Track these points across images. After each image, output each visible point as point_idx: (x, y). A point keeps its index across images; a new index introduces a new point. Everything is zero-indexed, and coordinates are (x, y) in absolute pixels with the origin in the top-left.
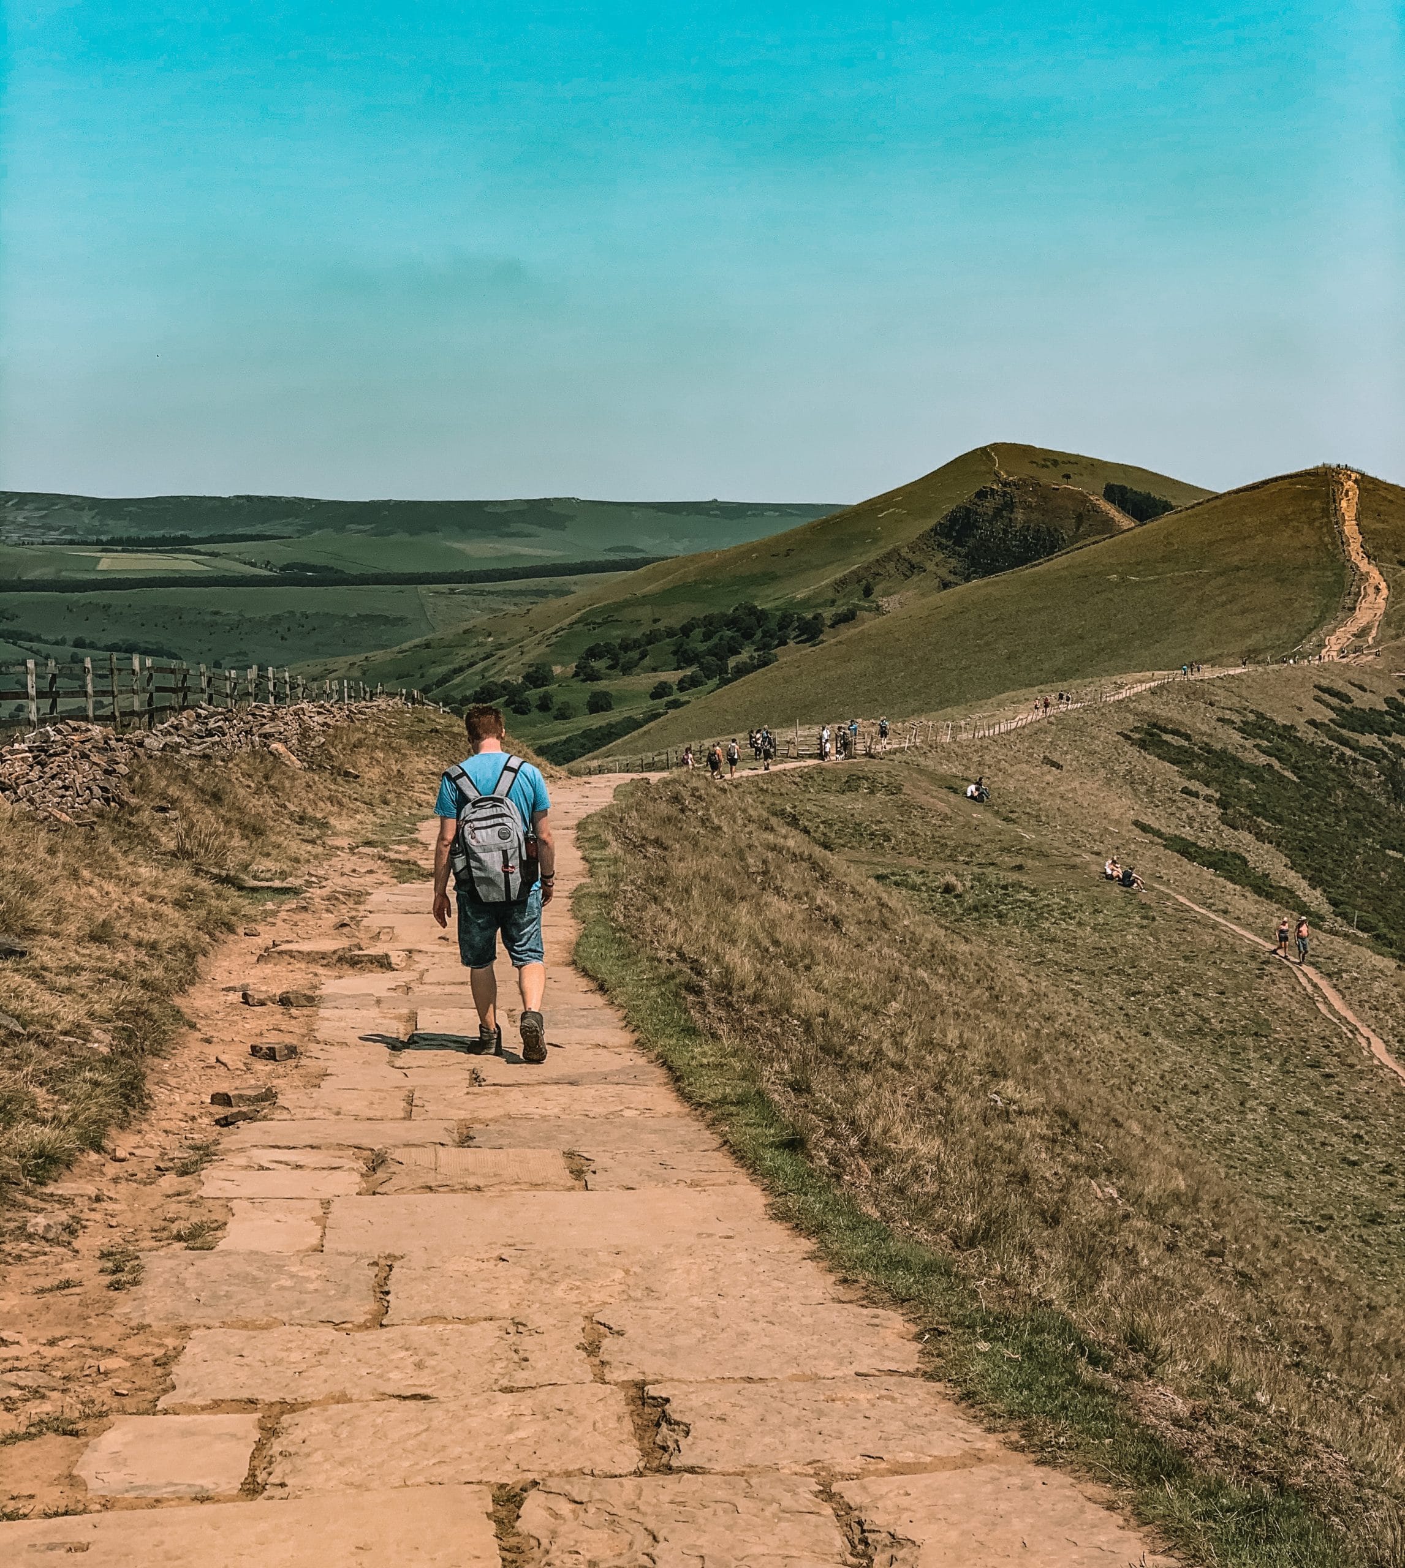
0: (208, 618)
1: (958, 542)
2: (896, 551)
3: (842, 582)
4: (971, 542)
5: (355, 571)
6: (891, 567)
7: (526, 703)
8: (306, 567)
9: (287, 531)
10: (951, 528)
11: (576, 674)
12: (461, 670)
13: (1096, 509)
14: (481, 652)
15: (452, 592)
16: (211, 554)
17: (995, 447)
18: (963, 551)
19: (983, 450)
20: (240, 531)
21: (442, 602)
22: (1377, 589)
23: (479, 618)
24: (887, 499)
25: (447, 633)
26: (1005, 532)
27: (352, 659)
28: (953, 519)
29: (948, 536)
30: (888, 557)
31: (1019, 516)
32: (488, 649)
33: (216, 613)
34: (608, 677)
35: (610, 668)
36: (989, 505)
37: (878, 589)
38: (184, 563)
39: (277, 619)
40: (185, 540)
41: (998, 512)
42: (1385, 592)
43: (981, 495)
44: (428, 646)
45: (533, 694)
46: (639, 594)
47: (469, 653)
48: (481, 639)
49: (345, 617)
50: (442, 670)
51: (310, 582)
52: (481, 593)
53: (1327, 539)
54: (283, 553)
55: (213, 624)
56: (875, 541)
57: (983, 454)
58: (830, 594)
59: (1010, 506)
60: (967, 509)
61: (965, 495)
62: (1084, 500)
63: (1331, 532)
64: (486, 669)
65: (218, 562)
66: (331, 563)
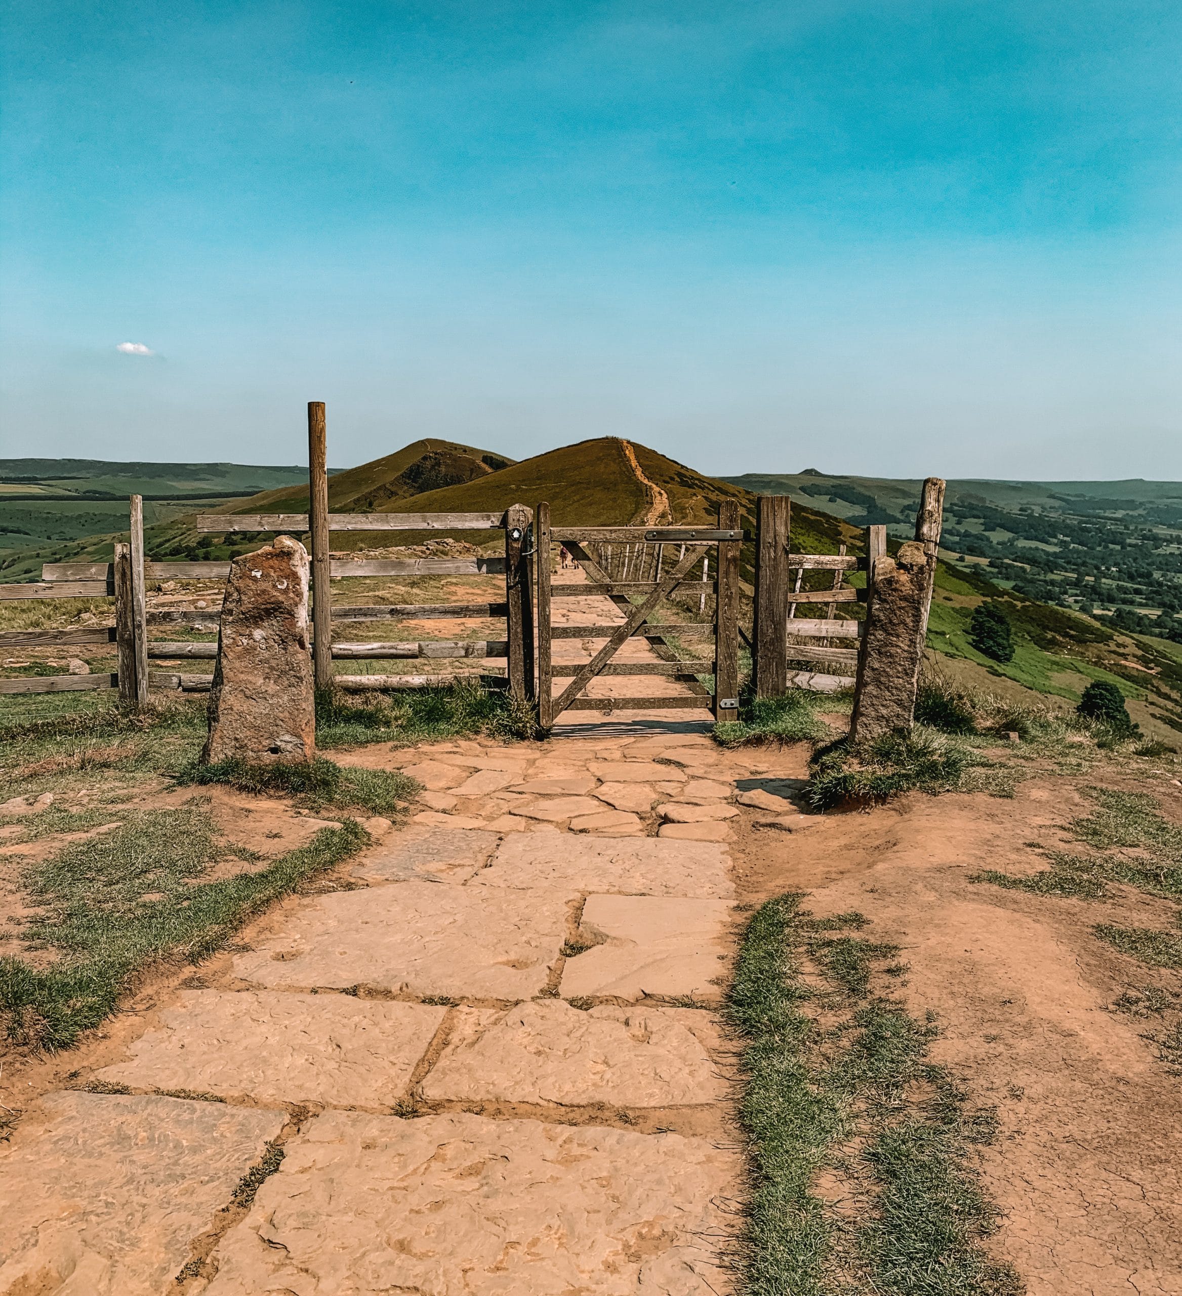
0: (45, 515)
1: (414, 481)
2: (384, 485)
3: (358, 500)
4: (420, 481)
5: (118, 494)
6: (381, 493)
7: (197, 556)
8: (95, 492)
9: (88, 475)
10: (411, 474)
11: (225, 542)
12: (168, 541)
13: (479, 467)
14: (180, 532)
15: (169, 504)
16: (49, 485)
17: (427, 440)
18: (416, 485)
19: (422, 441)
20: (65, 475)
21: (164, 510)
22: (661, 494)
23: (179, 516)
24: (378, 463)
25: (164, 523)
26: (437, 476)
27: (113, 535)
28: (411, 470)
29: (409, 478)
30: (379, 488)
31: (443, 469)
32: (183, 531)
33: (49, 513)
34: (241, 544)
35: (242, 539)
36: (428, 464)
37: (375, 503)
38: (35, 490)
39: (80, 516)
40: (36, 479)
41: (433, 467)
42: (665, 495)
43: (425, 458)
44: (152, 529)
45: (201, 552)
46: (258, 505)
47: (173, 532)
48: (180, 526)
49: (115, 516)
50: (159, 540)
51: (97, 499)
52: (183, 505)
53: (624, 469)
54: (83, 486)
55: (47, 518)
56: (373, 482)
57: (422, 443)
58: (352, 505)
59: (439, 464)
60: (419, 466)
61: (416, 459)
62: (473, 462)
63: (625, 465)
64: (182, 540)
65: (51, 489)
66: (107, 490)
